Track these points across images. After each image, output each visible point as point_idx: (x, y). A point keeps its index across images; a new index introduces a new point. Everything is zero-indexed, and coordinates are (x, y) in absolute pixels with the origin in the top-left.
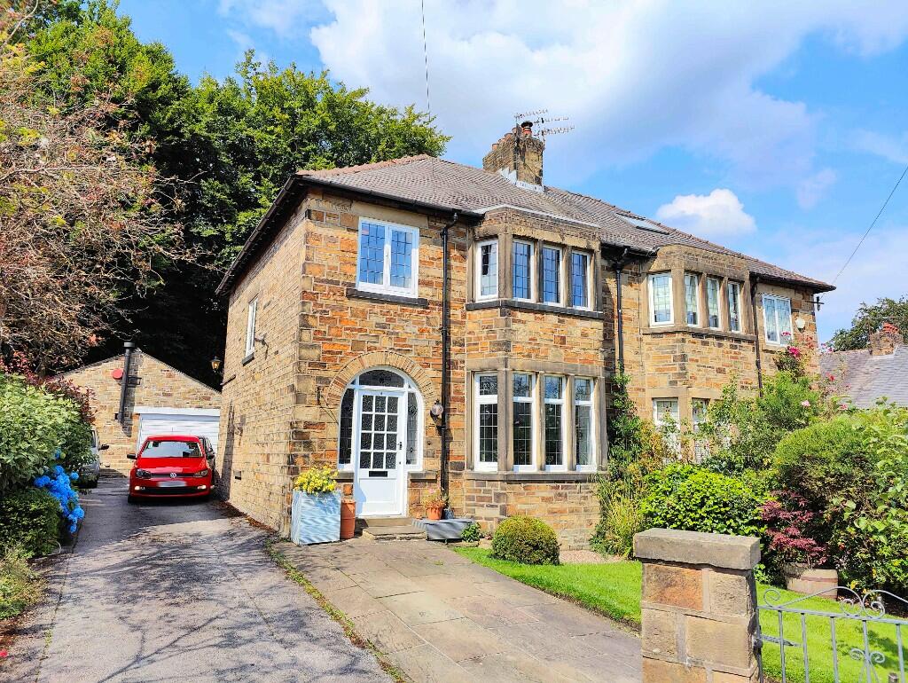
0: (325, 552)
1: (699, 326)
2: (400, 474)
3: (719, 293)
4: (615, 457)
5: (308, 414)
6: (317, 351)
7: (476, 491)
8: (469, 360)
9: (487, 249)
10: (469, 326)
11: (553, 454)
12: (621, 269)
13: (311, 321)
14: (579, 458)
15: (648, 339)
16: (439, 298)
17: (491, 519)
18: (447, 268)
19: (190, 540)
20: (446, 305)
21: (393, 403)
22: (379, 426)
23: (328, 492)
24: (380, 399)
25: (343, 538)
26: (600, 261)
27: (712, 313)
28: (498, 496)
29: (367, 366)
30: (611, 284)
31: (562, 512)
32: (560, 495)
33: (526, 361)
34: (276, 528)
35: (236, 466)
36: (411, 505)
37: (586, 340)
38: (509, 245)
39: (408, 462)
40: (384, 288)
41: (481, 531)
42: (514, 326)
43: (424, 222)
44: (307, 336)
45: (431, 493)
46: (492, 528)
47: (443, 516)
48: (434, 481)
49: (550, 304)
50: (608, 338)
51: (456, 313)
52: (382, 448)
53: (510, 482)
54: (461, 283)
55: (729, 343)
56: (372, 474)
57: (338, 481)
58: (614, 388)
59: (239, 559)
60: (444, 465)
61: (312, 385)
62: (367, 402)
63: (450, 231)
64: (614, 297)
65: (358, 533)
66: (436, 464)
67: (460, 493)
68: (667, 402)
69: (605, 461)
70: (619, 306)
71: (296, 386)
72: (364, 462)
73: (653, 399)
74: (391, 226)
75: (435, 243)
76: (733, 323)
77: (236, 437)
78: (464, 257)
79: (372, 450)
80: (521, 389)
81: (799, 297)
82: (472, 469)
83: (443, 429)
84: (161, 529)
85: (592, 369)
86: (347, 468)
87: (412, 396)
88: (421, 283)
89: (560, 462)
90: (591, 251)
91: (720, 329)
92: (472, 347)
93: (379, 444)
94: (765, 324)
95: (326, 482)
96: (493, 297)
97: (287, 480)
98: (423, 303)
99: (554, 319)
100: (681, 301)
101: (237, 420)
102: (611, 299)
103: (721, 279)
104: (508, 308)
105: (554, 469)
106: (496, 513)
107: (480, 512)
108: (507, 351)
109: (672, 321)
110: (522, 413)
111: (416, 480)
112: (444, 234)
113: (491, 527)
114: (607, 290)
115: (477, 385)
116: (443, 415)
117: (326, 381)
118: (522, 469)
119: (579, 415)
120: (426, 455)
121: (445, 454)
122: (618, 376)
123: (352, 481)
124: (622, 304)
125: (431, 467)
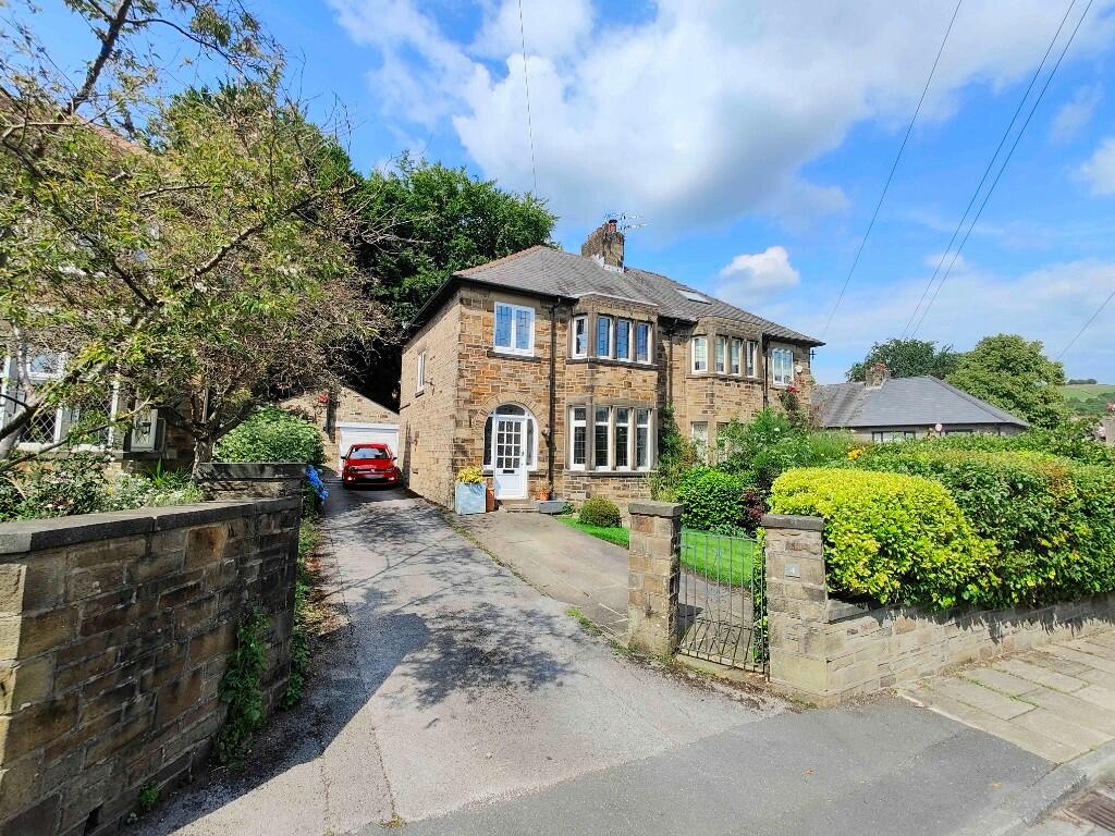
0: (478, 519)
1: (725, 373)
2: (523, 471)
3: (740, 350)
4: (662, 461)
5: (464, 433)
6: (469, 393)
7: (571, 483)
8: (567, 397)
9: (581, 322)
10: (568, 375)
11: (621, 458)
12: (672, 334)
13: (465, 373)
14: (639, 461)
15: (690, 381)
16: (548, 356)
17: (581, 501)
18: (554, 335)
19: (393, 511)
20: (552, 361)
21: (518, 426)
22: (509, 440)
23: (478, 483)
24: (510, 424)
25: (488, 510)
26: (657, 328)
27: (734, 363)
28: (585, 486)
29: (501, 402)
30: (666, 344)
31: (626, 496)
32: (625, 486)
33: (606, 398)
34: (445, 505)
35: (413, 464)
36: (529, 491)
37: (645, 384)
38: (595, 320)
39: (528, 464)
40: (512, 349)
41: (573, 508)
42: (597, 375)
43: (538, 304)
44: (462, 383)
45: (542, 484)
46: (580, 506)
47: (550, 498)
48: (544, 476)
49: (622, 360)
50: (661, 381)
51: (559, 366)
52: (511, 455)
53: (592, 477)
54: (563, 345)
55: (745, 385)
56: (505, 472)
57: (483, 475)
58: (664, 415)
59: (426, 522)
60: (551, 465)
61: (466, 415)
62: (501, 427)
63: (556, 310)
64: (667, 353)
65: (497, 508)
66: (546, 466)
67: (560, 484)
68: (700, 425)
69: (656, 463)
70: (671, 360)
71: (456, 415)
72: (500, 464)
73: (692, 423)
74: (515, 307)
75: (546, 319)
76: (748, 370)
77: (413, 446)
78: (565, 328)
79: (504, 457)
80: (602, 415)
81: (799, 351)
82: (569, 468)
83: (550, 443)
84: (374, 504)
85: (649, 403)
86: (488, 467)
87: (530, 421)
88: (536, 346)
89: (626, 465)
90: (651, 323)
91: (739, 375)
92: (570, 389)
93: (509, 453)
94: (774, 370)
95: (476, 476)
96: (583, 355)
97: (452, 475)
98: (537, 360)
99: (624, 370)
100: (713, 355)
101: (413, 435)
102: (665, 355)
103: (742, 340)
104: (594, 363)
105: (622, 469)
106: (583, 496)
107: (573, 496)
108: (593, 391)
109: (706, 370)
110: (601, 432)
111: (532, 475)
112: (552, 312)
114: (662, 348)
115: (573, 414)
116: (550, 433)
117: (475, 412)
118: (601, 469)
119: (640, 434)
120: (539, 459)
121: (551, 459)
122: (668, 408)
123: (492, 476)
124: (673, 357)
125: (542, 467)
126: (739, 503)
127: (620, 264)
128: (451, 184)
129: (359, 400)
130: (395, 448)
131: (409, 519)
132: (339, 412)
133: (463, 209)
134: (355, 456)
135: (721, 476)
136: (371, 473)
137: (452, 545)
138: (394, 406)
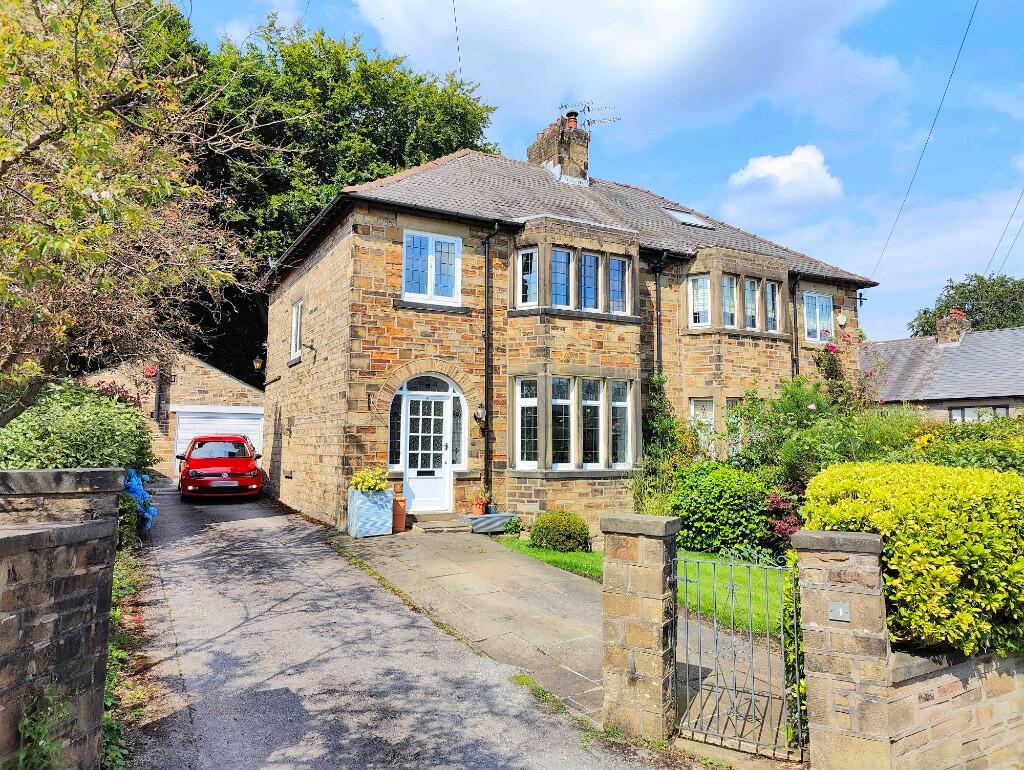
0: (380, 543)
1: (736, 327)
2: (446, 472)
3: (758, 294)
4: (649, 454)
5: (358, 419)
6: (367, 361)
7: (517, 488)
8: (509, 365)
9: (528, 258)
10: (511, 332)
11: (590, 453)
12: (660, 272)
13: (361, 332)
14: (616, 454)
15: (687, 339)
16: (482, 306)
17: (532, 514)
18: (489, 276)
19: (254, 535)
20: (488, 313)
21: (439, 407)
22: (426, 428)
23: (381, 490)
24: (427, 404)
25: (395, 531)
26: (638, 264)
27: (749, 313)
28: (538, 492)
29: (414, 372)
30: (651, 286)
31: (598, 506)
32: (596, 490)
33: (566, 365)
34: (333, 523)
35: (286, 464)
36: (456, 501)
37: (623, 345)
38: (548, 254)
39: (454, 462)
40: (429, 298)
41: (521, 525)
42: (553, 332)
43: (466, 232)
44: (357, 346)
45: (476, 490)
46: (532, 520)
47: (487, 511)
48: (479, 479)
49: (589, 310)
50: (646, 340)
51: (498, 320)
52: (429, 449)
53: (548, 480)
54: (502, 290)
55: (765, 343)
56: (420, 473)
57: (389, 480)
58: (651, 389)
59: (304, 550)
60: (488, 464)
61: (362, 393)
62: (414, 407)
63: (492, 240)
64: (654, 300)
65: (409, 527)
66: (480, 463)
67: (503, 491)
68: (702, 402)
69: (640, 458)
70: (659, 309)
71: (348, 393)
72: (413, 462)
73: (690, 398)
74: (433, 236)
75: (477, 252)
76: (769, 322)
77: (285, 438)
78: (506, 265)
79: (420, 451)
80: (561, 390)
81: (841, 294)
82: (514, 467)
83: (486, 431)
84: (224, 526)
85: (629, 371)
86: (397, 468)
87: (456, 400)
88: (464, 292)
89: (597, 461)
90: (630, 257)
91: (757, 329)
92: (514, 353)
93: (426, 446)
94: (806, 322)
95: (378, 481)
96: (532, 305)
97: (342, 479)
98: (466, 311)
99: (592, 324)
100: (719, 300)
101: (285, 422)
102: (650, 301)
103: (759, 279)
104: (548, 315)
105: (591, 467)
106: (535, 507)
107: (521, 507)
108: (547, 356)
109: (709, 323)
110: (560, 415)
111: (461, 479)
112: (485, 243)
113: (530, 520)
114: (647, 294)
115: (518, 388)
116: (487, 417)
117: (377, 388)
118: (561, 467)
119: (617, 416)
120: (471, 455)
121: (489, 455)
122: (655, 378)
123: (402, 479)
124: (662, 305)
125: (475, 466)
126: (762, 513)
127: (584, 175)
128: (338, 61)
129: (205, 373)
130: (259, 441)
131: (277, 546)
132: (173, 391)
133: (357, 98)
134: (198, 454)
135: (734, 474)
136: (224, 480)
137: (343, 583)
138: (258, 381)
